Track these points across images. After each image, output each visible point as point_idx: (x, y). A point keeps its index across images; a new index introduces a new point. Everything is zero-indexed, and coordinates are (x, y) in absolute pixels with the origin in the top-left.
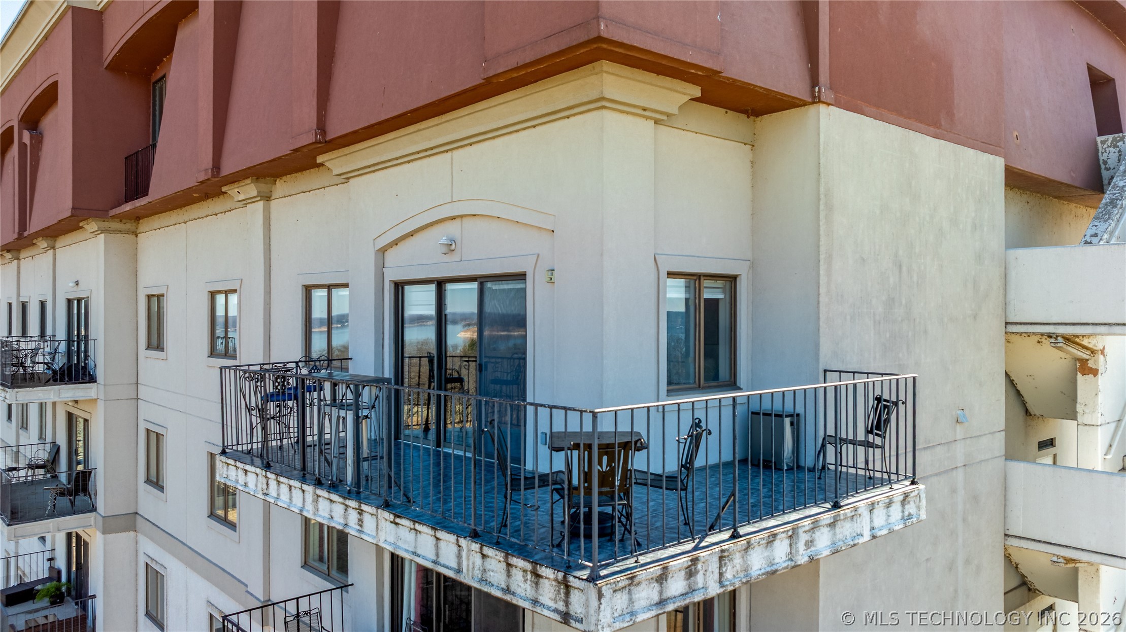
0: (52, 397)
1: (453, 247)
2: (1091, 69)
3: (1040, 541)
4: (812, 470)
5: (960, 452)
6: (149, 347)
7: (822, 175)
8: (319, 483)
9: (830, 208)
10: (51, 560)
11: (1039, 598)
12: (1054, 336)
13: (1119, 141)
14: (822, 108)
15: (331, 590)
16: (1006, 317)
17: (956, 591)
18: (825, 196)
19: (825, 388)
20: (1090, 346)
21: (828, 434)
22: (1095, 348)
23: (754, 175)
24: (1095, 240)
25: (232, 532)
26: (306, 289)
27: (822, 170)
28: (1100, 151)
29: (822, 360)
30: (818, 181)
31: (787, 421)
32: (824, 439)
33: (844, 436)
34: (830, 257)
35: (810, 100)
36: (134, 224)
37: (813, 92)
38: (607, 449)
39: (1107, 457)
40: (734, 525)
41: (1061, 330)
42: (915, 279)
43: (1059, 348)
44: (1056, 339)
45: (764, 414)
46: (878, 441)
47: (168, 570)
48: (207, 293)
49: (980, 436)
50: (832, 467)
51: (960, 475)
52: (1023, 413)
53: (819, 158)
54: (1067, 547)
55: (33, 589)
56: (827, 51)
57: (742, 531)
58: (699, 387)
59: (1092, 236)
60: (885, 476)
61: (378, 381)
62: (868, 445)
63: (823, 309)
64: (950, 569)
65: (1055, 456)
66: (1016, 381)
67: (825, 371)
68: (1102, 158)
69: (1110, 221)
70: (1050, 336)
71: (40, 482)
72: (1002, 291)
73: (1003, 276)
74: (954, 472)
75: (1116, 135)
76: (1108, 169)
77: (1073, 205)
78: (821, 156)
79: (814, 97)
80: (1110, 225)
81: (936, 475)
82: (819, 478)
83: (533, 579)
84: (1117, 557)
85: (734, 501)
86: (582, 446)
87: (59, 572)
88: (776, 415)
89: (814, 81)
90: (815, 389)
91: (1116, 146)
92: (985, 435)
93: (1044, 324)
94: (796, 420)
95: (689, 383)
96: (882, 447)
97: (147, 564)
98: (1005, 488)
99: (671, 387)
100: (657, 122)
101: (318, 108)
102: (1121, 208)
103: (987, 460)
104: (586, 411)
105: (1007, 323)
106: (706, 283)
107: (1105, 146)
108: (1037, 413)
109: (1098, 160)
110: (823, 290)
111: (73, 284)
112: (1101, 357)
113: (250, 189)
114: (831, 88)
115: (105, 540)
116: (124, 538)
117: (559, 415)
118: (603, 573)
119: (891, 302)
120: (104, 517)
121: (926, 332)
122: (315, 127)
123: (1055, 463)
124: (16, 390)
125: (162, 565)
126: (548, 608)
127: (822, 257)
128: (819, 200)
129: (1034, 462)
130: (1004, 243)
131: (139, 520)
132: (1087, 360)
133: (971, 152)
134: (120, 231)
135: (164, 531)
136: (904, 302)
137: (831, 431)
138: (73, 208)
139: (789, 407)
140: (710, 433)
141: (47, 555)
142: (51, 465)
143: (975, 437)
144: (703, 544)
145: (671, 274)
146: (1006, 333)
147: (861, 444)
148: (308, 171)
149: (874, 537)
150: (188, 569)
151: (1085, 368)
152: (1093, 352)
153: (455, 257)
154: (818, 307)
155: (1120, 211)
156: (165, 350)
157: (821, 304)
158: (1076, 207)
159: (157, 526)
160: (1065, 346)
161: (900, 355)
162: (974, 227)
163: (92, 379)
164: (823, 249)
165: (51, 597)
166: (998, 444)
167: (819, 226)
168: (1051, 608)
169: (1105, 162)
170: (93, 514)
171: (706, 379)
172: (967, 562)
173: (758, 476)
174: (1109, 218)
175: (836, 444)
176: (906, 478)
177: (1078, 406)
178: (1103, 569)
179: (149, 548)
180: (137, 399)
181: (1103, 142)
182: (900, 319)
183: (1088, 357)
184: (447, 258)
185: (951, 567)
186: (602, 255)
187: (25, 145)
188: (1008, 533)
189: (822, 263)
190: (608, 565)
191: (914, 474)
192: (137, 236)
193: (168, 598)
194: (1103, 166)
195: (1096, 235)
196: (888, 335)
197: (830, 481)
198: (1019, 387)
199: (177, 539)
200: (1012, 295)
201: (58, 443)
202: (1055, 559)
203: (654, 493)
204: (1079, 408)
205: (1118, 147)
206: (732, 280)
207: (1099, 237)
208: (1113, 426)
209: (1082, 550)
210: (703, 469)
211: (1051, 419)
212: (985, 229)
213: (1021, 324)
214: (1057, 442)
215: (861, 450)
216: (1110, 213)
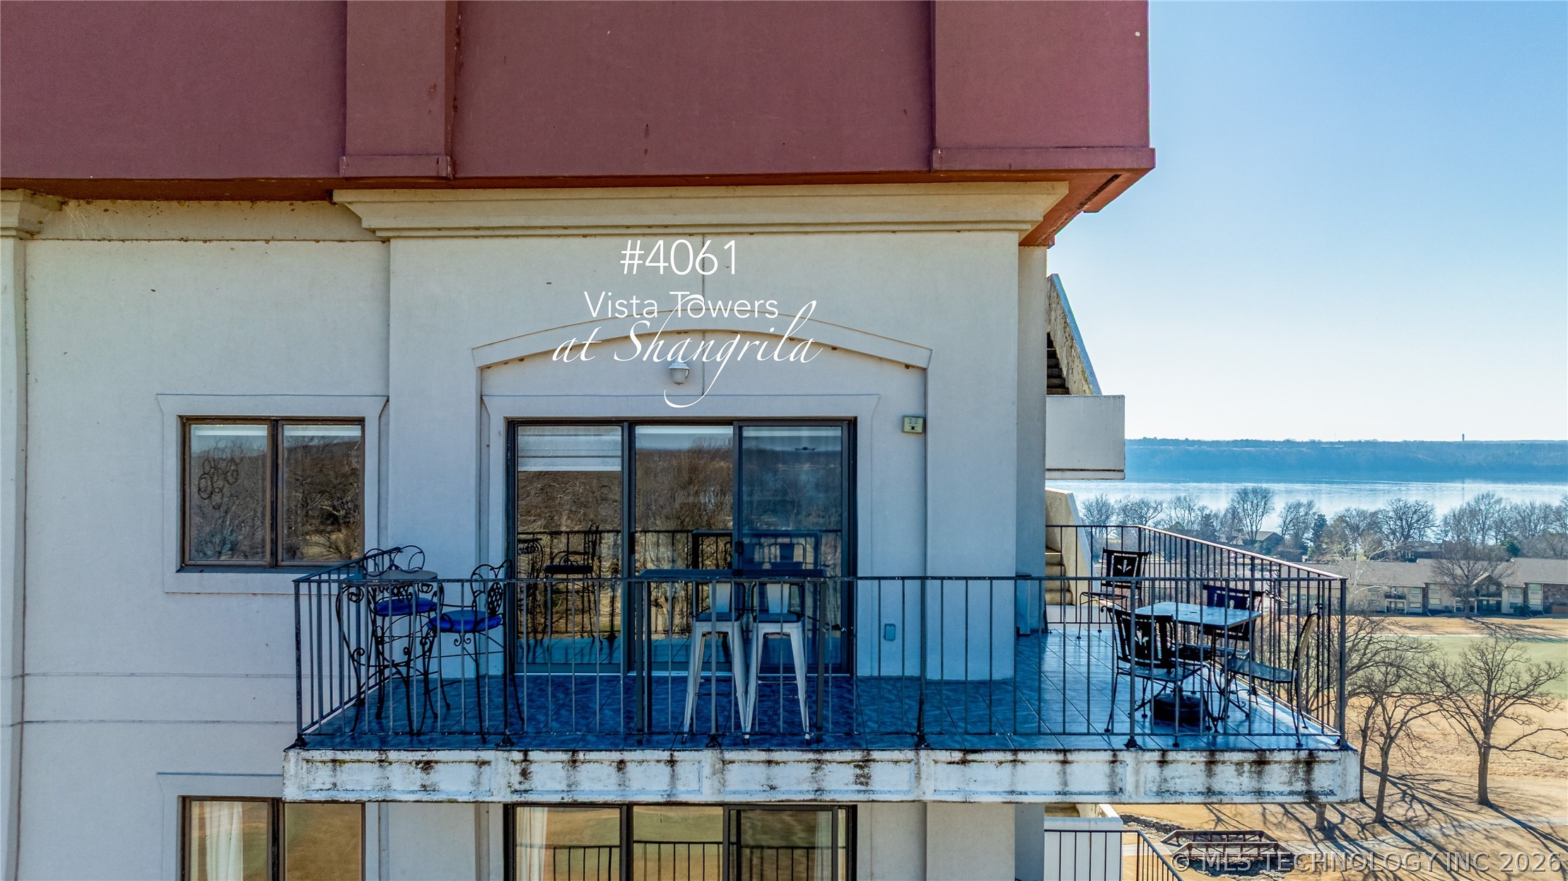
1: (687, 374)
83: (1253, 769)
101: (446, 117)
126: (1281, 794)
153: (689, 389)
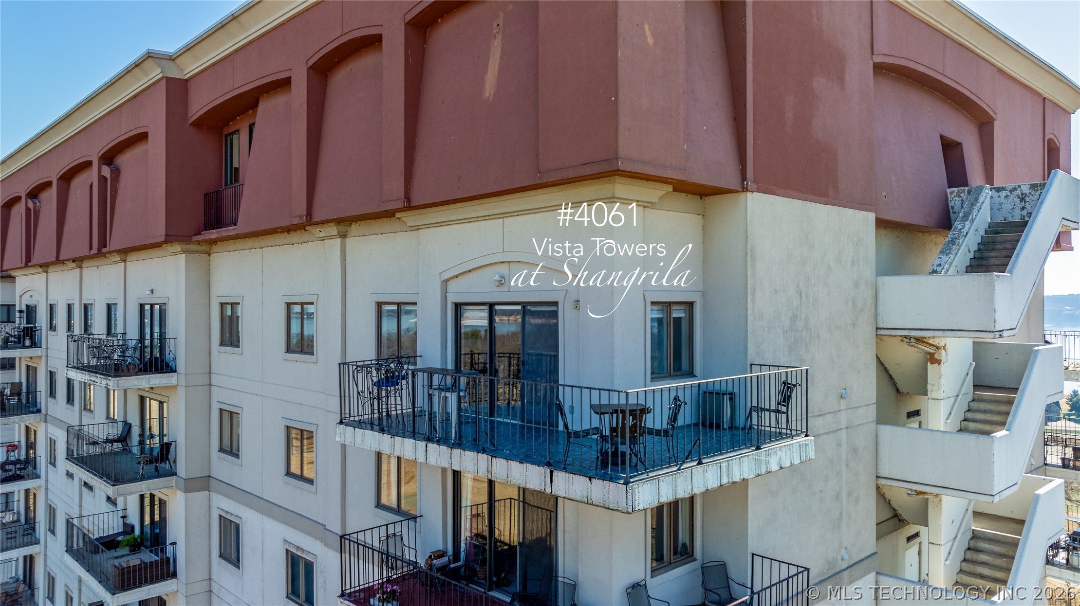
0: (144, 384)
1: (503, 282)
2: (942, 137)
3: (899, 480)
4: (744, 429)
5: (843, 418)
6: (222, 344)
7: (749, 238)
8: (429, 439)
9: (754, 259)
10: (124, 517)
11: (908, 526)
12: (909, 338)
13: (961, 193)
14: (749, 195)
15: (401, 521)
16: (876, 324)
17: (841, 514)
18: (751, 251)
19: (751, 377)
20: (935, 344)
21: (753, 405)
22: (939, 345)
23: (704, 235)
24: (939, 269)
25: (310, 485)
26: (378, 305)
27: (749, 234)
28: (949, 199)
29: (749, 357)
30: (746, 242)
31: (726, 398)
32: (751, 409)
33: (763, 407)
34: (754, 291)
35: (741, 190)
36: (209, 246)
37: (743, 185)
38: (632, 412)
39: (948, 421)
40: (700, 457)
41: (913, 333)
42: (811, 301)
43: (912, 346)
44: (910, 340)
45: (709, 393)
46: (784, 409)
47: (243, 519)
48: (284, 304)
49: (858, 407)
50: (756, 427)
51: (843, 434)
52: (894, 391)
53: (747, 227)
54: (917, 483)
55: (114, 540)
56: (752, 157)
57: (704, 461)
58: (670, 375)
59: (937, 266)
60: (789, 432)
61: (444, 372)
62: (778, 411)
63: (750, 325)
64: (837, 499)
65: (920, 423)
66: (889, 368)
67: (751, 365)
68: (951, 204)
69: (950, 255)
70: (906, 337)
71: (116, 454)
72: (873, 306)
73: (874, 295)
74: (840, 432)
75: (960, 188)
76: (955, 213)
77: (933, 236)
78: (748, 226)
79: (743, 188)
80: (950, 258)
81: (826, 433)
82: (748, 433)
84: (948, 488)
85: (699, 442)
86: (619, 411)
87: (133, 527)
88: (716, 393)
89: (744, 178)
90: (745, 377)
91: (960, 197)
92: (861, 406)
93: (902, 329)
94: (732, 397)
95: (663, 373)
96: (787, 413)
97: (220, 516)
98: (877, 443)
99: (653, 376)
100: (644, 207)
101: (405, 183)
102: (958, 245)
103: (863, 424)
104: (622, 392)
105: (877, 328)
106: (674, 307)
107: (953, 196)
108: (905, 391)
109: (948, 206)
110: (749, 312)
111: (148, 292)
112: (943, 351)
113: (333, 230)
114: (754, 181)
115: (186, 497)
116: (200, 496)
117: (605, 394)
118: (631, 480)
119: (794, 318)
120: (185, 479)
121: (818, 337)
122: (403, 197)
123: (920, 427)
124: (118, 378)
125: (237, 516)
127: (749, 291)
128: (747, 254)
129: (904, 425)
130: (875, 272)
131: (212, 481)
132: (934, 354)
133: (851, 211)
134: (198, 252)
135: (239, 489)
136: (803, 317)
137: (755, 404)
138: (166, 235)
139: (730, 389)
140: (686, 404)
141: (121, 514)
142: (124, 438)
143: (854, 408)
144: (682, 468)
145: (653, 303)
146: (876, 335)
147: (773, 411)
148: (381, 219)
149: (781, 468)
150: (264, 517)
151: (933, 359)
152: (938, 348)
153: (505, 289)
154: (747, 323)
155: (958, 247)
156: (241, 347)
157: (748, 322)
158: (936, 237)
159: (231, 485)
160: (916, 345)
161: (801, 353)
162: (853, 263)
163: (172, 370)
164: (749, 286)
165: (132, 546)
166: (871, 413)
167: (747, 271)
168: (917, 535)
169: (953, 208)
170: (174, 477)
171: (674, 371)
172: (849, 494)
173: (713, 431)
174: (950, 253)
175: (758, 411)
176: (802, 432)
177: (928, 385)
178: (944, 498)
179: (223, 504)
180: (210, 385)
181: (951, 193)
182: (801, 329)
183: (934, 352)
184: (498, 289)
185: (838, 497)
186: (613, 294)
187: (106, 179)
188: (879, 475)
189: (749, 295)
190: (635, 476)
191: (807, 430)
192: (209, 255)
193: (244, 541)
194: (951, 211)
195: (940, 265)
196: (792, 340)
197: (755, 436)
198: (891, 373)
199: (253, 494)
200: (881, 309)
201: (129, 421)
202: (909, 492)
203: (657, 438)
204: (929, 387)
205: (961, 197)
206: (690, 305)
207: (942, 267)
208: (953, 399)
209: (927, 485)
210: (682, 427)
211: (917, 396)
212: (861, 264)
213: (887, 329)
214: (922, 413)
215: (773, 414)
216: (950, 249)
